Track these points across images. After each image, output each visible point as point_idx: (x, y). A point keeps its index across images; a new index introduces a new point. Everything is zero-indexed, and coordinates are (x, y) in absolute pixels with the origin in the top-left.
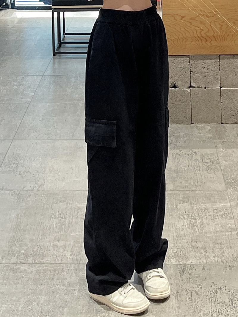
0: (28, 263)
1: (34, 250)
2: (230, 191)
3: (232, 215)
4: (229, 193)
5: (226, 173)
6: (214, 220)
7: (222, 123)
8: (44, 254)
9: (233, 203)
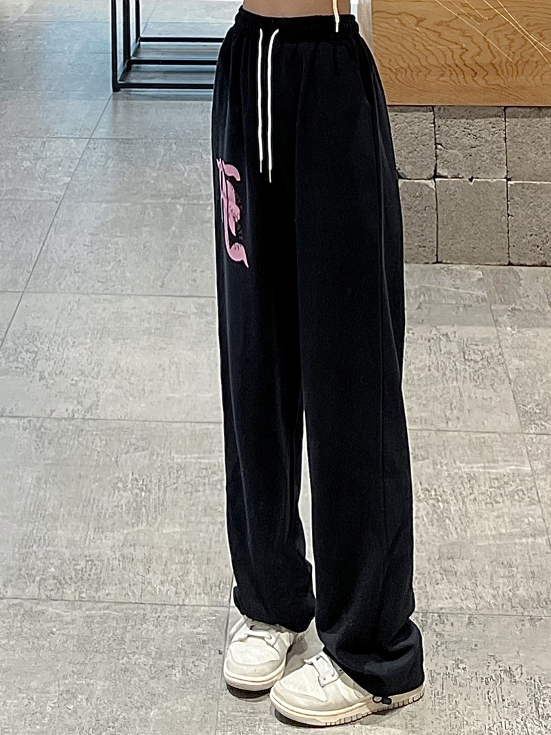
0: (64, 598)
1: (78, 567)
2: (531, 434)
3: (536, 494)
4: (527, 438)
5: (520, 387)
6: (493, 506)
7: (510, 264)
8: (100, 578)
9: (539, 466)
